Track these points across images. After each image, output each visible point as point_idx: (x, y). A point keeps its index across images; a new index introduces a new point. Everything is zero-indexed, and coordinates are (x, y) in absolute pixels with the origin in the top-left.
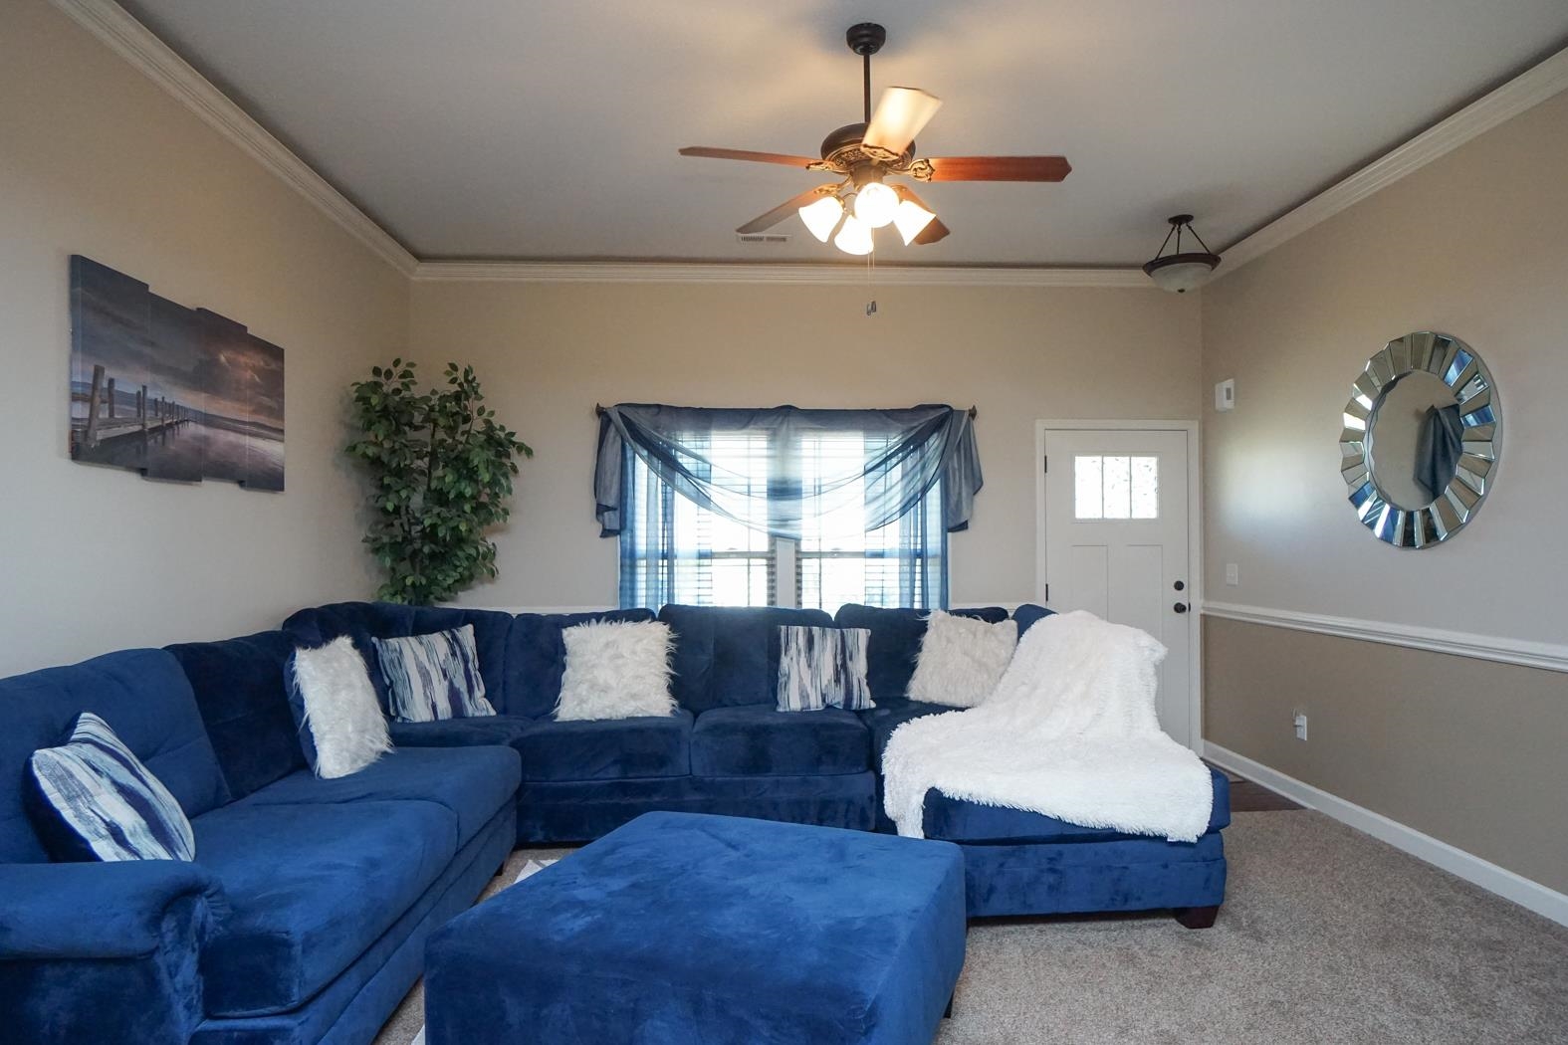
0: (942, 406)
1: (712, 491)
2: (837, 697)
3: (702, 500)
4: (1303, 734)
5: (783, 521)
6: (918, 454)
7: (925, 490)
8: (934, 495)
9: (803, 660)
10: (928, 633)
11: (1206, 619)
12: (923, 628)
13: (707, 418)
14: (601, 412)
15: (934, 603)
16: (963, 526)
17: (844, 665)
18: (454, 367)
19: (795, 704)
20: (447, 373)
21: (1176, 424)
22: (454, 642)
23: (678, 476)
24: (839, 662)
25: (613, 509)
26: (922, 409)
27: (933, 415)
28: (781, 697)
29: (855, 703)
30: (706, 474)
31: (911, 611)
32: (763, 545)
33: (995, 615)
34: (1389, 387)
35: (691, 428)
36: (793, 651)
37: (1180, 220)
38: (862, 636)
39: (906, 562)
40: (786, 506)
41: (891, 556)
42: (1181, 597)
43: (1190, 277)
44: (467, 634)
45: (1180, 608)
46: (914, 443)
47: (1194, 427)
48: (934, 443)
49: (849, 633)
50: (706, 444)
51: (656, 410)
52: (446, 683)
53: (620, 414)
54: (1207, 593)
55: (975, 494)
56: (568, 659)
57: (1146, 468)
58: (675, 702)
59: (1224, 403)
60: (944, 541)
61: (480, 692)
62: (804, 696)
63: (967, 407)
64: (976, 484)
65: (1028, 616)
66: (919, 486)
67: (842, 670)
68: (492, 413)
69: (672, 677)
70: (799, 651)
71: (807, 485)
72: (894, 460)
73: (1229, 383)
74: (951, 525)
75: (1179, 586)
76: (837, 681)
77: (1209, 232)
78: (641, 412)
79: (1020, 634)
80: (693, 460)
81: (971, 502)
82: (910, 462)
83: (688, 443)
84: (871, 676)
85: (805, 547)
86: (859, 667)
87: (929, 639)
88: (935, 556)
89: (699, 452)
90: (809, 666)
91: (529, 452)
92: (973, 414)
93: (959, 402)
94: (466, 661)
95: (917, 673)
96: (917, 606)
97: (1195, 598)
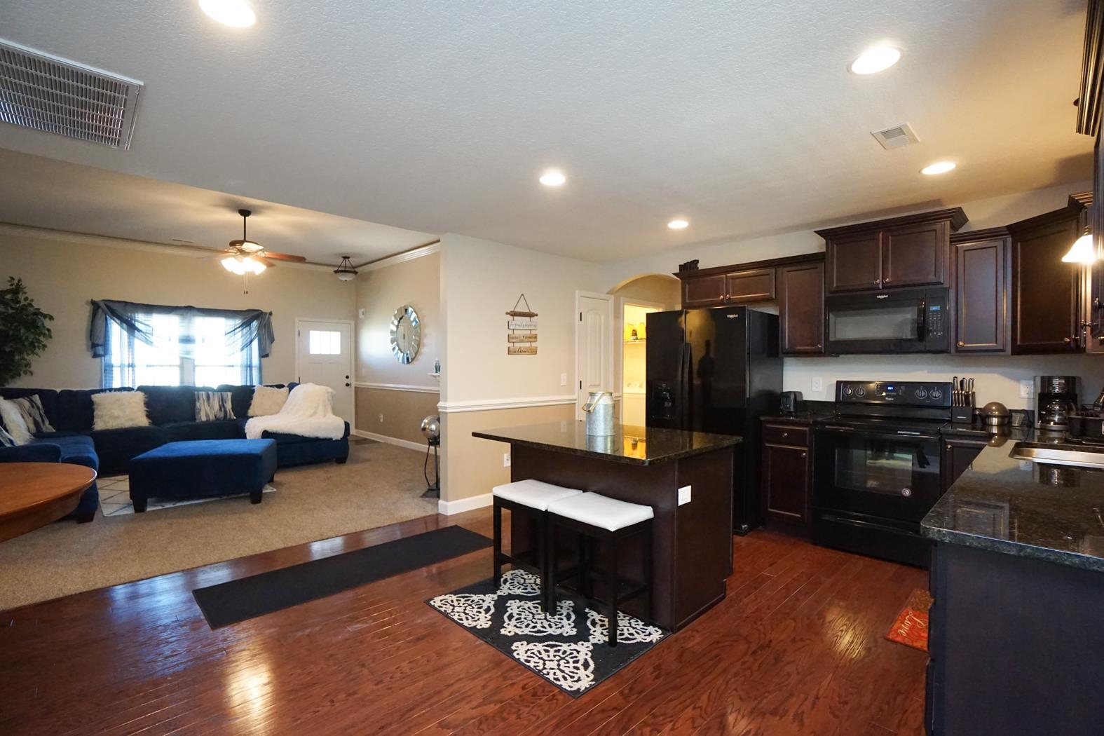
0: (258, 310)
1: (152, 339)
2: (221, 415)
3: (148, 342)
4: (382, 420)
5: (188, 353)
6: (248, 328)
7: (251, 342)
8: (255, 344)
9: (206, 404)
10: (255, 393)
11: (356, 389)
12: (253, 391)
13: (150, 309)
14: (94, 303)
15: (255, 382)
16: (267, 356)
17: (223, 405)
18: (12, 279)
19: (204, 419)
20: (9, 281)
21: (348, 322)
22: (31, 402)
23: (136, 332)
24: (221, 403)
25: (101, 345)
26: (249, 311)
27: (256, 313)
28: (197, 417)
29: (228, 417)
30: (151, 332)
31: (246, 386)
32: (178, 362)
33: (280, 386)
34: (401, 319)
35: (142, 312)
36: (201, 400)
37: (346, 258)
38: (229, 394)
39: (245, 369)
40: (189, 346)
41: (237, 366)
42: (348, 381)
43: (349, 277)
44: (36, 398)
45: (347, 385)
46: (246, 324)
47: (353, 323)
48: (255, 324)
49: (224, 393)
50: (149, 319)
51: (124, 304)
52: (31, 418)
53: (105, 305)
54: (356, 380)
55: (272, 343)
56: (95, 406)
57: (336, 336)
58: (150, 421)
59: (361, 316)
60: (260, 361)
61: (47, 423)
62: (207, 415)
63: (268, 311)
64: (272, 340)
65: (292, 386)
66: (249, 340)
67: (222, 406)
68: (32, 300)
69: (147, 411)
70: (204, 401)
71: (198, 339)
72: (238, 330)
73: (363, 310)
74: (264, 355)
75: (347, 377)
76: (221, 410)
77: (353, 261)
78: (117, 305)
79: (290, 391)
80: (144, 326)
81: (270, 347)
82: (245, 331)
83: (141, 319)
84: (233, 409)
85: (196, 364)
86: (229, 406)
87: (255, 395)
88: (256, 367)
89: (146, 323)
90: (209, 405)
91: (51, 318)
92: (271, 314)
93: (265, 309)
94: (39, 410)
95: (251, 407)
96: (248, 384)
97: (352, 381)
